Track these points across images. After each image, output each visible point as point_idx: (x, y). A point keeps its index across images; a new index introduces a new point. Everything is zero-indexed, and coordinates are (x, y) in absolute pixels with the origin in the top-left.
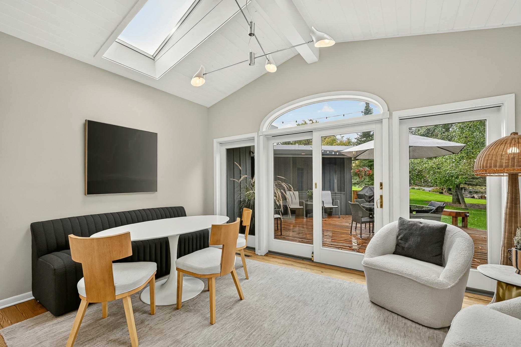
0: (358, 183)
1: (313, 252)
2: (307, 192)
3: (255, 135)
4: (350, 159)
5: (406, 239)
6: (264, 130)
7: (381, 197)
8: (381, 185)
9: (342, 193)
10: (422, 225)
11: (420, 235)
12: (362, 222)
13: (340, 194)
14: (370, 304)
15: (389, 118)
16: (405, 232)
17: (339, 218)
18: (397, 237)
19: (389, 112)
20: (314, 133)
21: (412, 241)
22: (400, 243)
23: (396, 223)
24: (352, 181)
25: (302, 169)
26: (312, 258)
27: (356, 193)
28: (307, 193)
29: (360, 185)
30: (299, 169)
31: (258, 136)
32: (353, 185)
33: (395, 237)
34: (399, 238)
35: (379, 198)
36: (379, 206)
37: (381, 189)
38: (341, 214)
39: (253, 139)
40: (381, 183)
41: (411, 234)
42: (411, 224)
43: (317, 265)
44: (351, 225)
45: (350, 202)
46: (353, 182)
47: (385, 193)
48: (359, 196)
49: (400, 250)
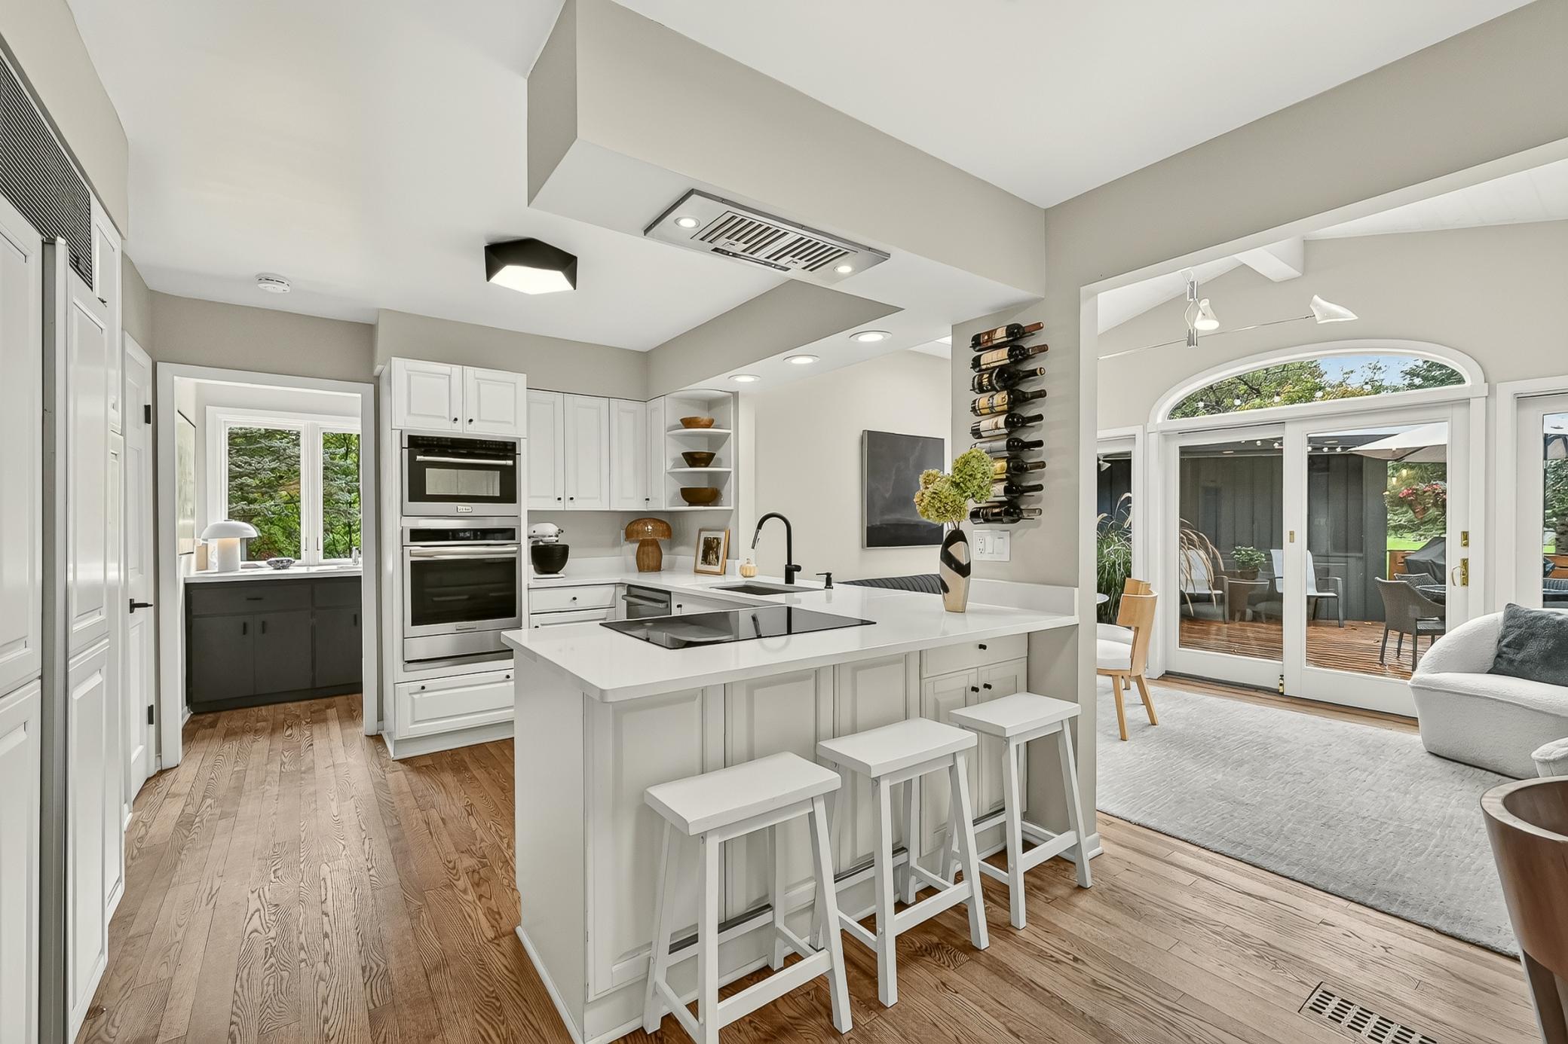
0: (1412, 527)
1: (1282, 676)
2: (1234, 552)
3: (1137, 430)
4: (1380, 464)
5: (1518, 644)
6: (1159, 420)
7: (1465, 563)
8: (1465, 535)
9: (1349, 555)
10: (1559, 618)
11: (1554, 636)
12: (1417, 630)
13: (1344, 559)
14: (1427, 755)
15: (1486, 397)
16: (1517, 632)
17: (1340, 627)
18: (1499, 642)
19: (1487, 384)
20: (1288, 427)
21: (1533, 648)
22: (1505, 653)
23: (1500, 615)
24: (1388, 517)
25: (1217, 491)
26: (1281, 687)
27: (1403, 557)
28: (1235, 554)
29: (1422, 533)
30: (1207, 490)
31: (1146, 434)
32: (1390, 532)
33: (1494, 640)
34: (1503, 643)
35: (1459, 563)
36: (1458, 580)
37: (1466, 545)
38: (1346, 619)
39: (1132, 438)
40: (1464, 532)
41: (1533, 635)
42: (1535, 618)
43: (1293, 701)
44: (1381, 644)
45: (1380, 580)
46: (1392, 523)
47: (1475, 554)
48: (1411, 566)
49: (1504, 665)
